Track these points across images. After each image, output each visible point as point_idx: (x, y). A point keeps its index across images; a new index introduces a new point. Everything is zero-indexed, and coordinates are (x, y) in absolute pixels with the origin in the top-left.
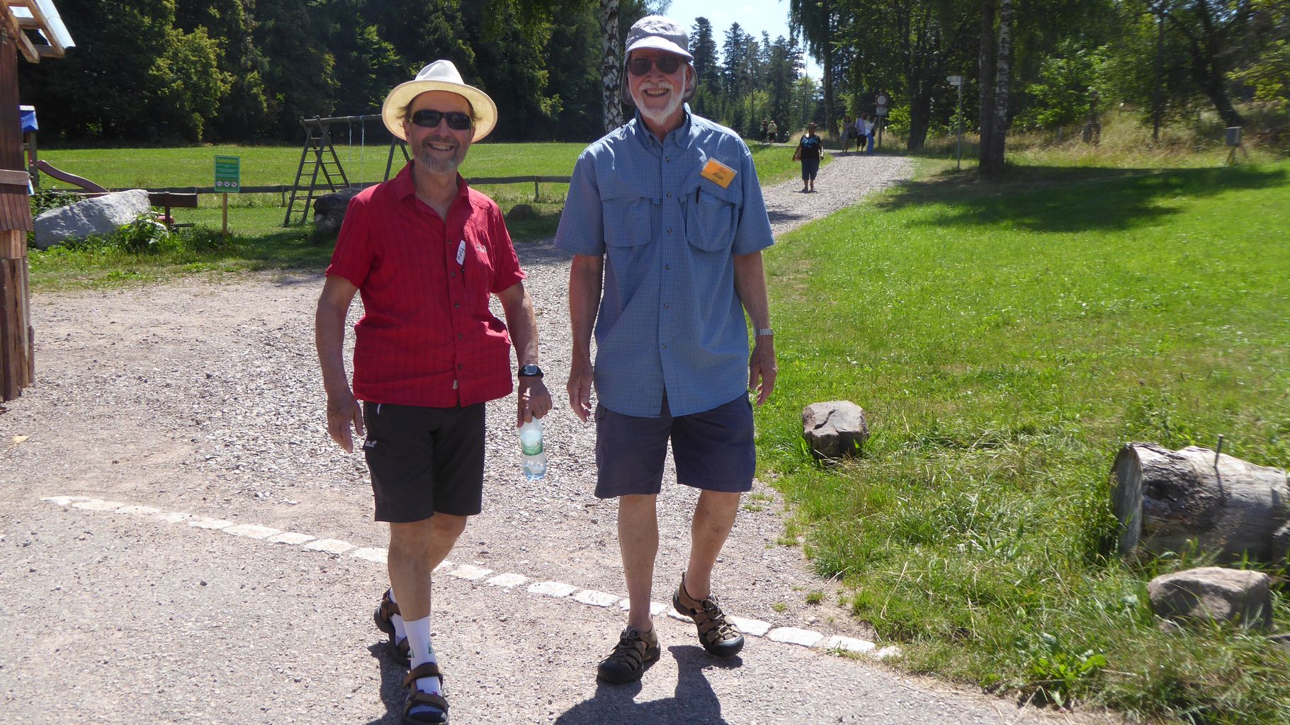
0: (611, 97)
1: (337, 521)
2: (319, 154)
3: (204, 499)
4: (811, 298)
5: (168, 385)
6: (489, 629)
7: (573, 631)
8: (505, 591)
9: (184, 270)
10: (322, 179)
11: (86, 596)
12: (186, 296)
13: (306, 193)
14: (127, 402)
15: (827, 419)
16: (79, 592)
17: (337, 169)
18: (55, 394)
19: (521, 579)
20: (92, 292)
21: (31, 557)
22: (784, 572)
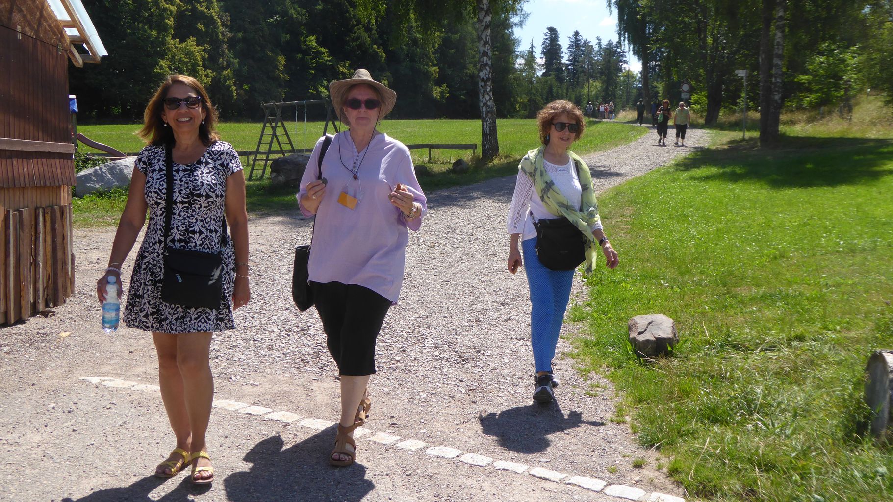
0: (485, 86)
1: (288, 398)
2: (274, 129)
4: (633, 236)
6: (398, 481)
7: (460, 484)
8: (410, 453)
10: (275, 147)
11: (111, 450)
13: (264, 156)
15: (647, 327)
16: (106, 447)
17: (285, 138)
18: (89, 302)
19: (421, 444)
21: (73, 420)
22: (615, 442)
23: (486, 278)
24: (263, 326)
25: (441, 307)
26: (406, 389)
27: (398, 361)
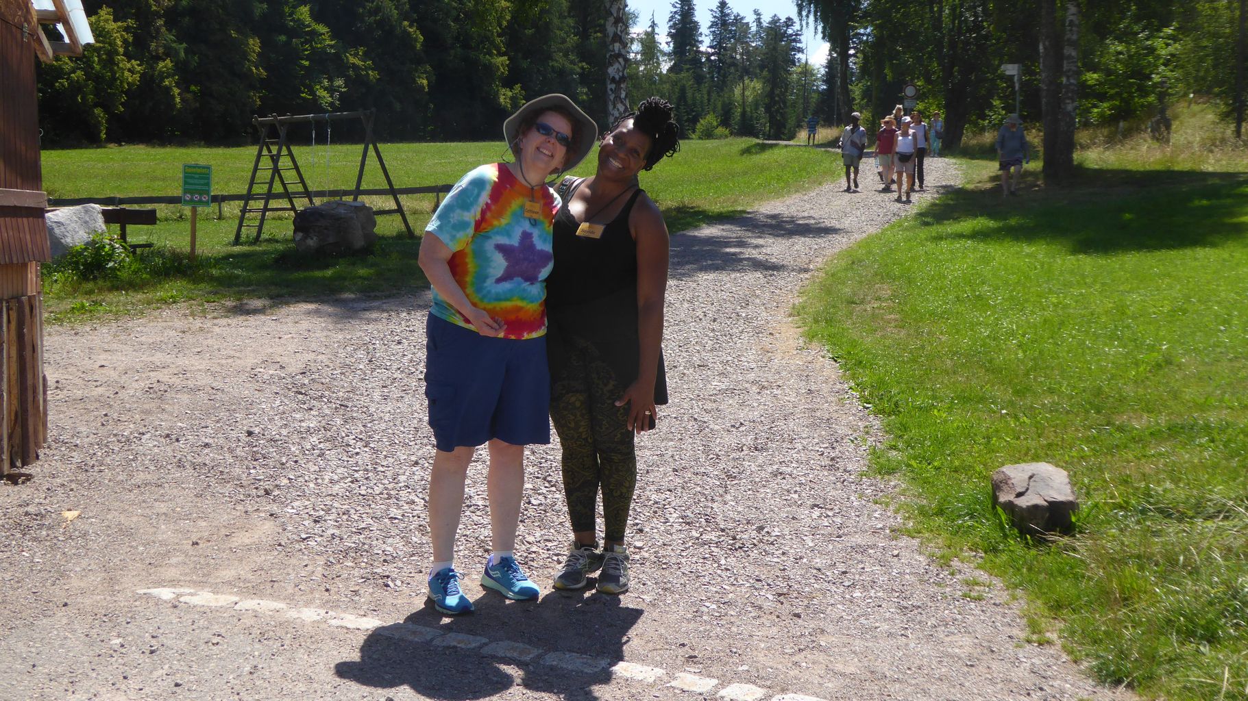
0: (617, 91)
2: (275, 159)
3: (327, 590)
4: (912, 332)
5: (207, 445)
9: (158, 301)
12: (172, 333)
14: (169, 467)
15: (1028, 485)
18: (77, 457)
19: (755, 691)
20: (57, 328)
21: (166, 667)
22: (1054, 678)
23: (709, 406)
24: (392, 492)
25: (662, 455)
26: (677, 596)
27: (640, 548)
